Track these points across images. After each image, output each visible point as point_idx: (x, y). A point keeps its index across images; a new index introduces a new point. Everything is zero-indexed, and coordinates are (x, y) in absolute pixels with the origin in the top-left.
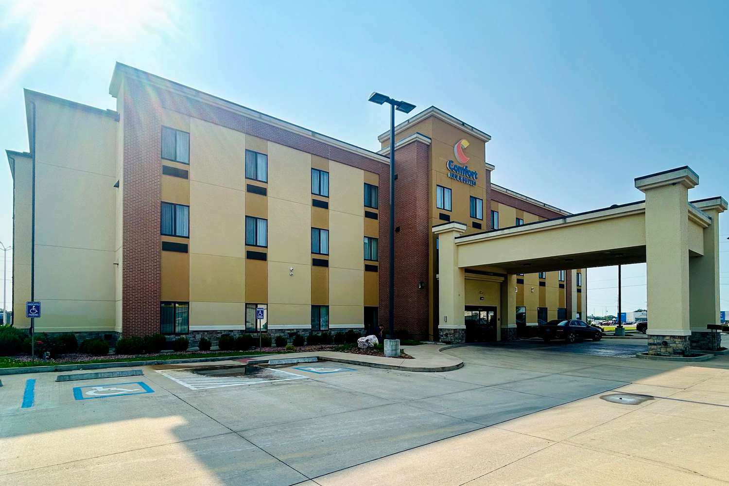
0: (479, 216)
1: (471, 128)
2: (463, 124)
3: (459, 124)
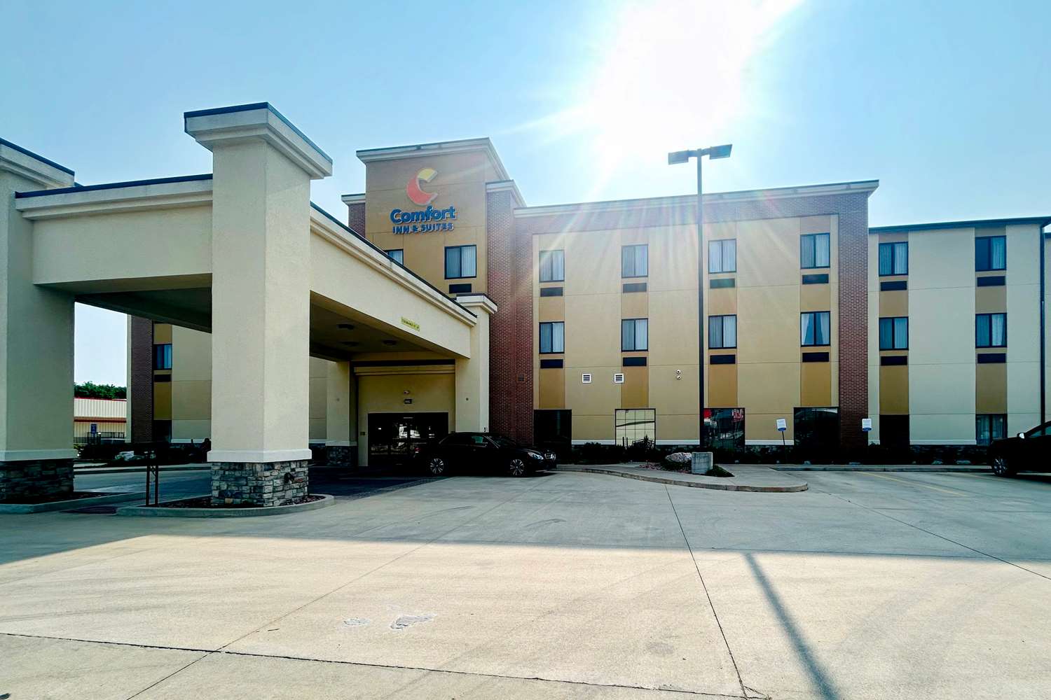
0: (470, 272)
2: (419, 148)
3: (411, 152)
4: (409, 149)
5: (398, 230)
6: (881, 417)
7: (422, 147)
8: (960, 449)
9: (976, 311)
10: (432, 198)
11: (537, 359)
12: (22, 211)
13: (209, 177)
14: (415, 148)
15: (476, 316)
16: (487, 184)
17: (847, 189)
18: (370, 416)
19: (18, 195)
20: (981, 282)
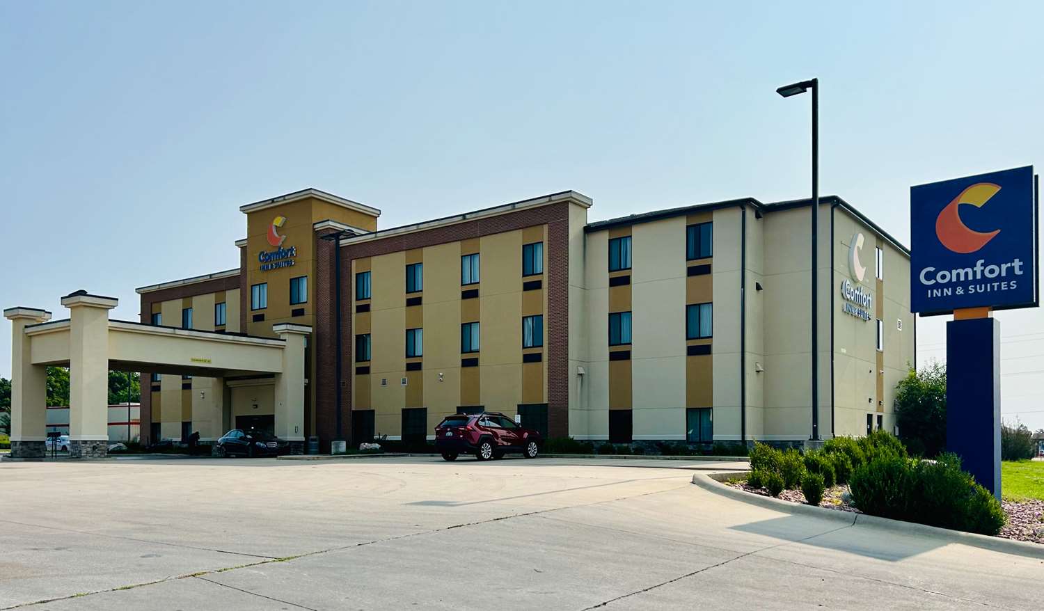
0: (304, 298)
1: (282, 198)
2: (273, 200)
3: (269, 204)
4: (268, 202)
5: (264, 268)
6: (610, 411)
7: (275, 200)
8: (672, 444)
9: (687, 302)
10: (282, 240)
11: (354, 365)
12: (27, 333)
13: (69, 320)
14: (270, 202)
15: (285, 340)
16: (314, 224)
17: (550, 201)
18: (237, 417)
19: (26, 327)
20: (691, 272)
